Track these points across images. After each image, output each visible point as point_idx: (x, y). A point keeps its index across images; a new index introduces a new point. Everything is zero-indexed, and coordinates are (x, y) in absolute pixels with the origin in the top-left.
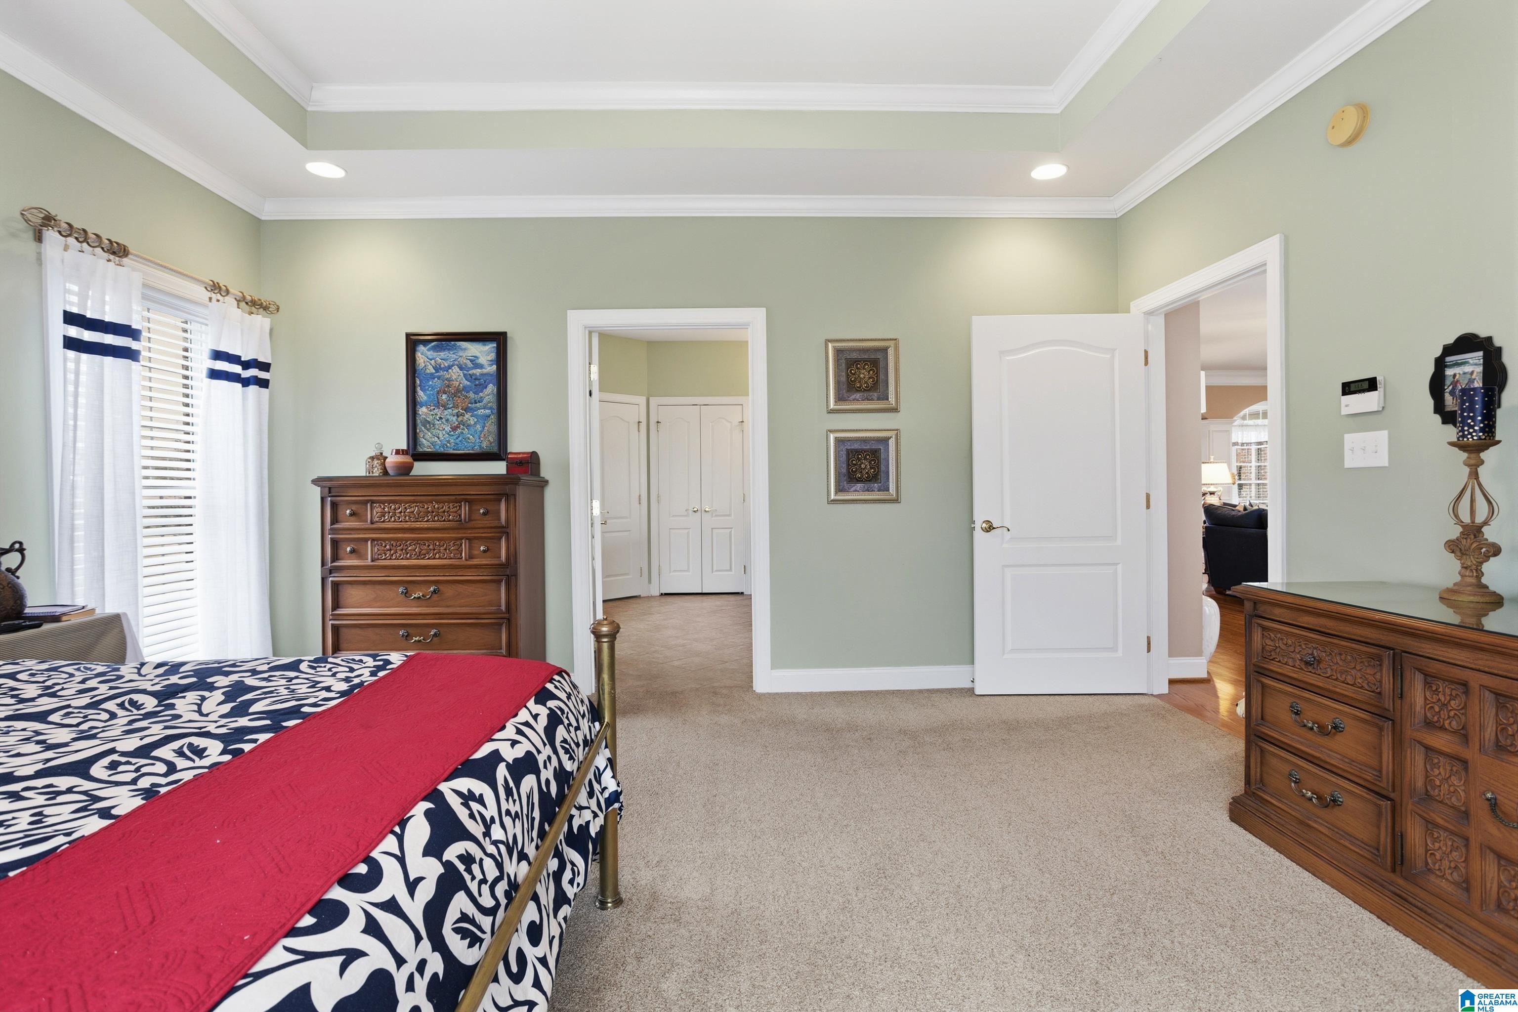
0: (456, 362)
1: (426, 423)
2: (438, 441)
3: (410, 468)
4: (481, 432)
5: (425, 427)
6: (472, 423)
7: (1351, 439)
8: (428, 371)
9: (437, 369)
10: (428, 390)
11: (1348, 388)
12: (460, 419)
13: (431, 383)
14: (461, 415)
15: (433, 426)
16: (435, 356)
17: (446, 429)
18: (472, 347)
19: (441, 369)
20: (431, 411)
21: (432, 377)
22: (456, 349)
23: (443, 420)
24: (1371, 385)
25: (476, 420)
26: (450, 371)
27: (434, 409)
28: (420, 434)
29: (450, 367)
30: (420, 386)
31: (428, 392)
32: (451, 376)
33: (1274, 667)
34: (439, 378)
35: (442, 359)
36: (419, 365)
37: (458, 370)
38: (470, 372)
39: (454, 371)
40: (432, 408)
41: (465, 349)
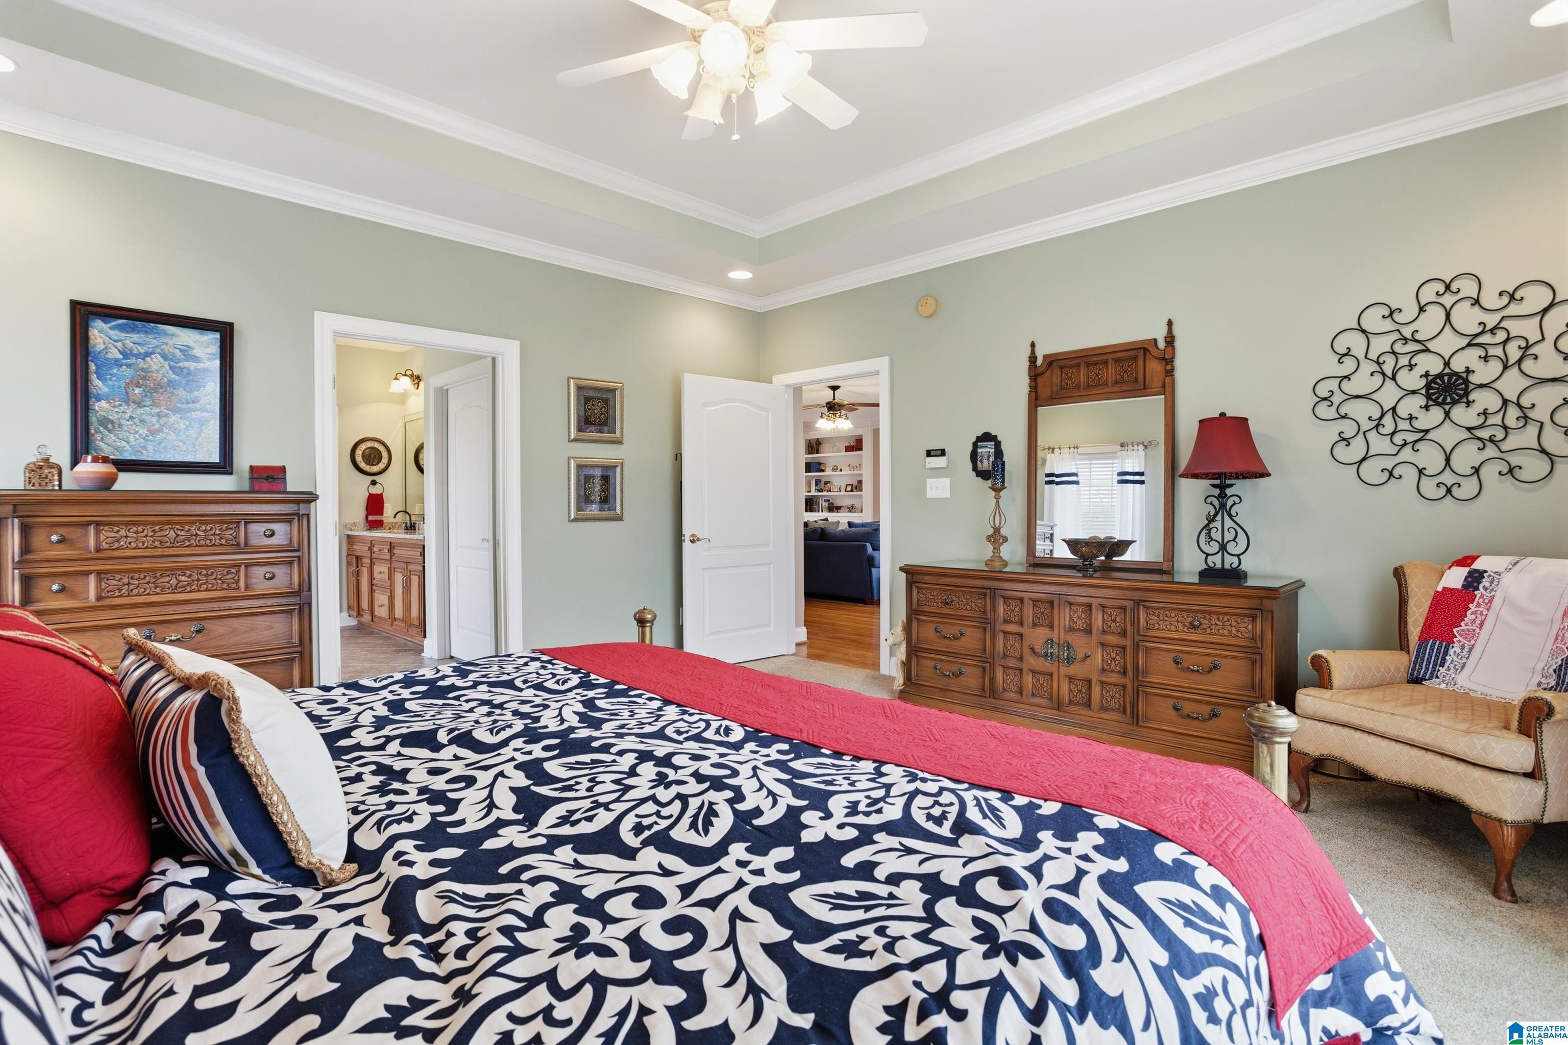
0: (158, 350)
1: (104, 422)
2: (128, 447)
3: (112, 479)
4: (196, 439)
5: (106, 428)
6: (182, 426)
7: (931, 482)
8: (110, 356)
9: (126, 354)
10: (111, 380)
11: (929, 454)
12: (162, 421)
13: (115, 371)
14: (165, 416)
15: (119, 427)
16: (123, 338)
17: (141, 432)
18: (182, 334)
19: (134, 355)
20: (114, 407)
21: (118, 363)
22: (157, 333)
23: (136, 420)
24: (943, 453)
25: (188, 423)
26: (148, 359)
27: (121, 405)
28: (96, 435)
29: (148, 354)
30: (96, 373)
31: (110, 382)
32: (150, 366)
33: (926, 609)
34: (129, 366)
35: (135, 343)
36: (95, 345)
37: (161, 360)
38: (181, 364)
39: (155, 360)
40: (117, 403)
41: (173, 335)
